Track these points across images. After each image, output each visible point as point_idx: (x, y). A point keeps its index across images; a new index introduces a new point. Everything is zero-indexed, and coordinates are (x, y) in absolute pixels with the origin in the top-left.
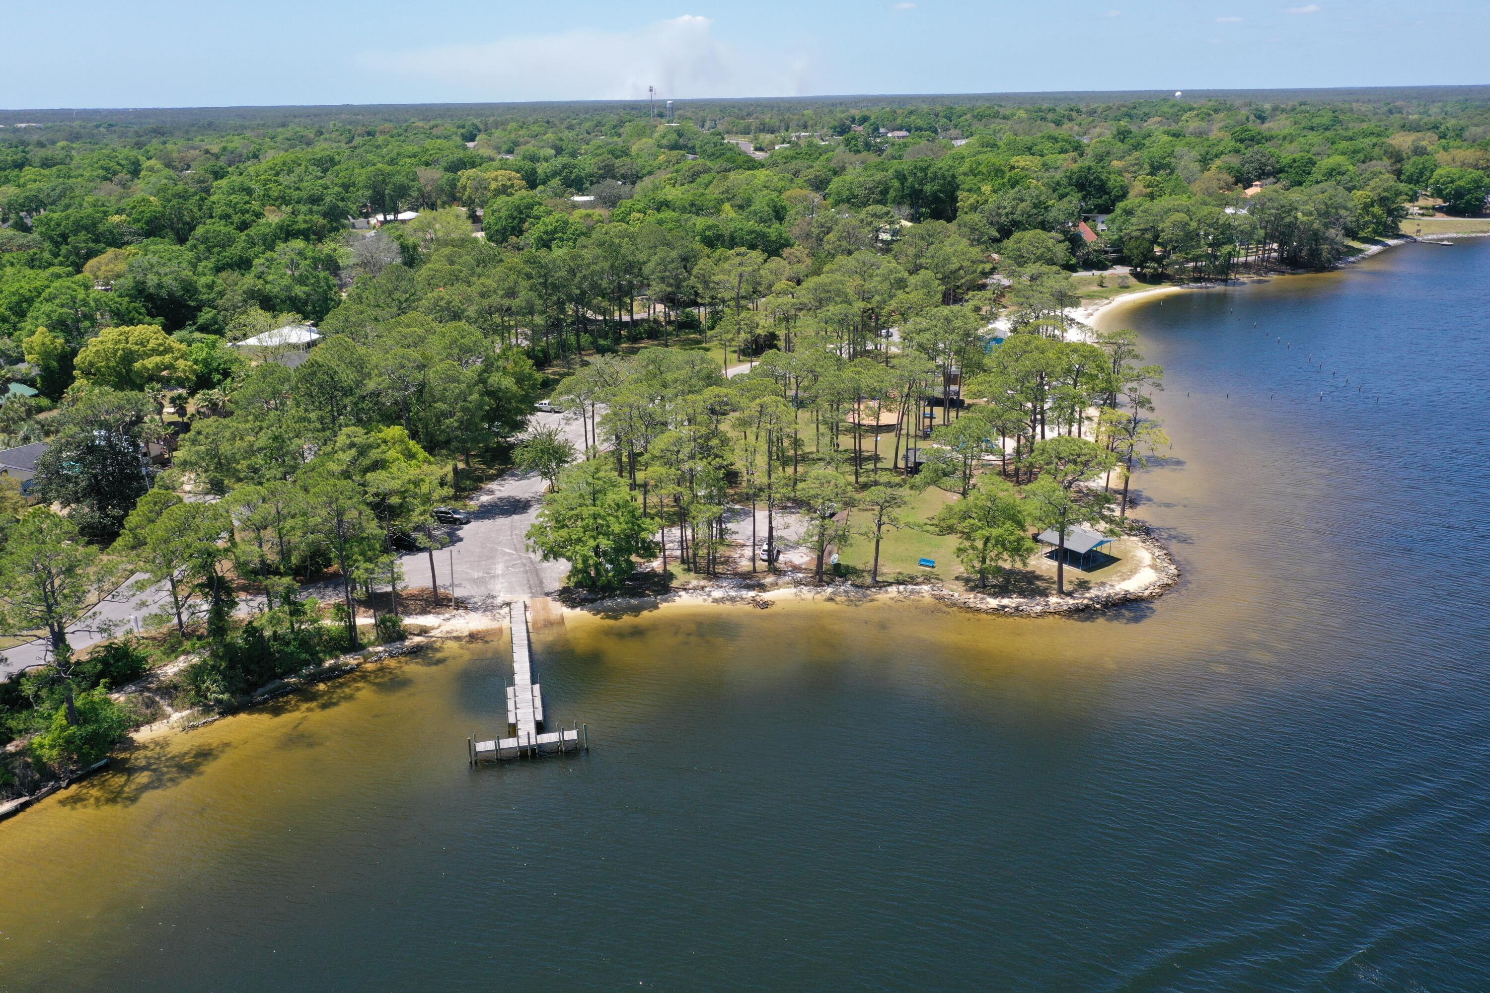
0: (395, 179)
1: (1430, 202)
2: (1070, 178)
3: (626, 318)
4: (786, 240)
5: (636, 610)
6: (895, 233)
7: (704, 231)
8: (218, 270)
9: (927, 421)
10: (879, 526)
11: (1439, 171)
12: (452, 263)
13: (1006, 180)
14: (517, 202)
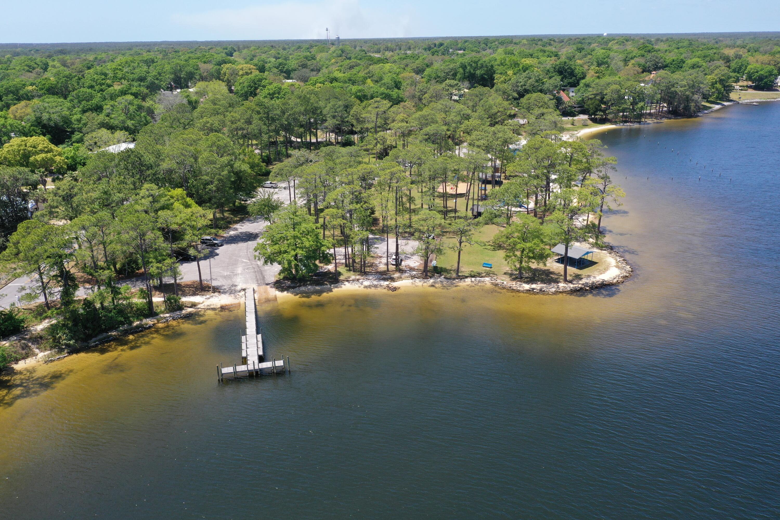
0: (186, 69)
1: (745, 83)
2: (555, 68)
3: (314, 140)
4: (402, 98)
5: (319, 293)
6: (461, 96)
7: (356, 93)
8: (84, 111)
9: (483, 192)
10: (460, 243)
11: (749, 67)
12: (215, 104)
13: (521, 68)
14: (253, 78)
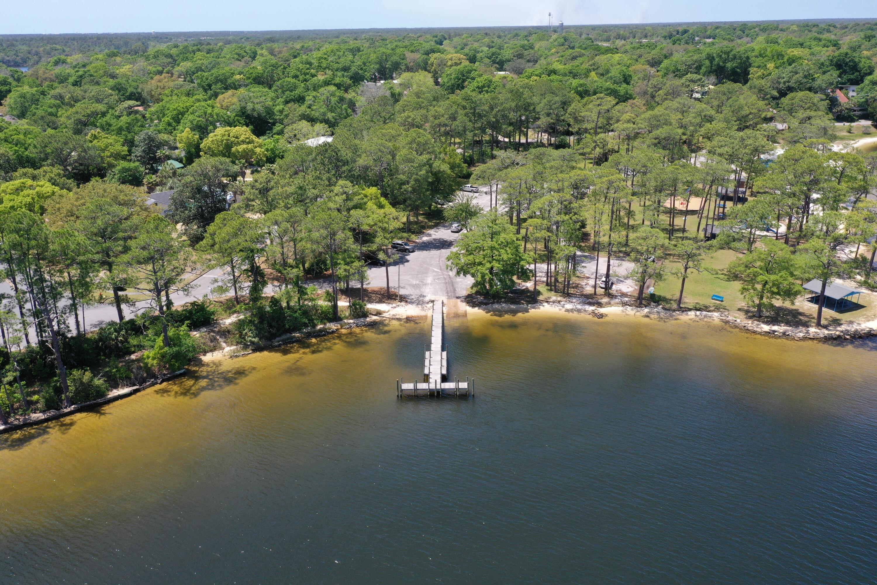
0: (392, 59)
2: (831, 61)
3: (523, 140)
4: (630, 95)
5: (514, 312)
6: (704, 94)
7: (577, 87)
8: (287, 102)
9: (721, 210)
10: (686, 268)
12: (419, 97)
13: (786, 60)
14: (462, 69)
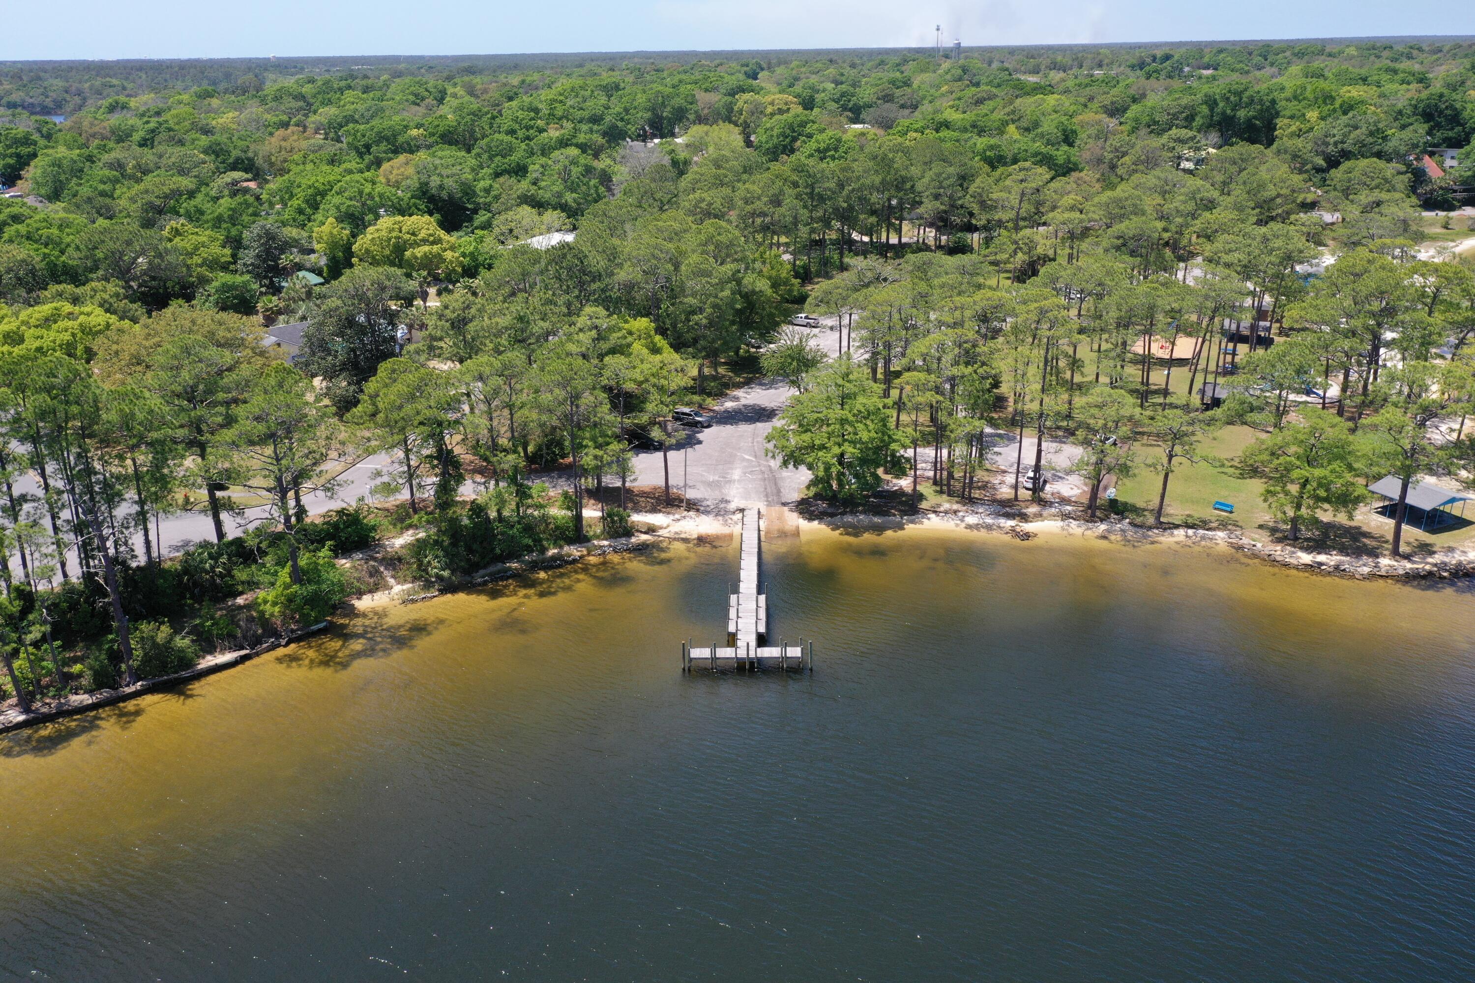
0: (673, 102)
2: (1416, 107)
3: (894, 240)
4: (1075, 164)
5: (879, 529)
6: (1199, 162)
7: (985, 151)
8: (497, 175)
9: (1229, 358)
10: (1171, 457)
12: (719, 167)
13: (1337, 106)
14: (790, 120)
